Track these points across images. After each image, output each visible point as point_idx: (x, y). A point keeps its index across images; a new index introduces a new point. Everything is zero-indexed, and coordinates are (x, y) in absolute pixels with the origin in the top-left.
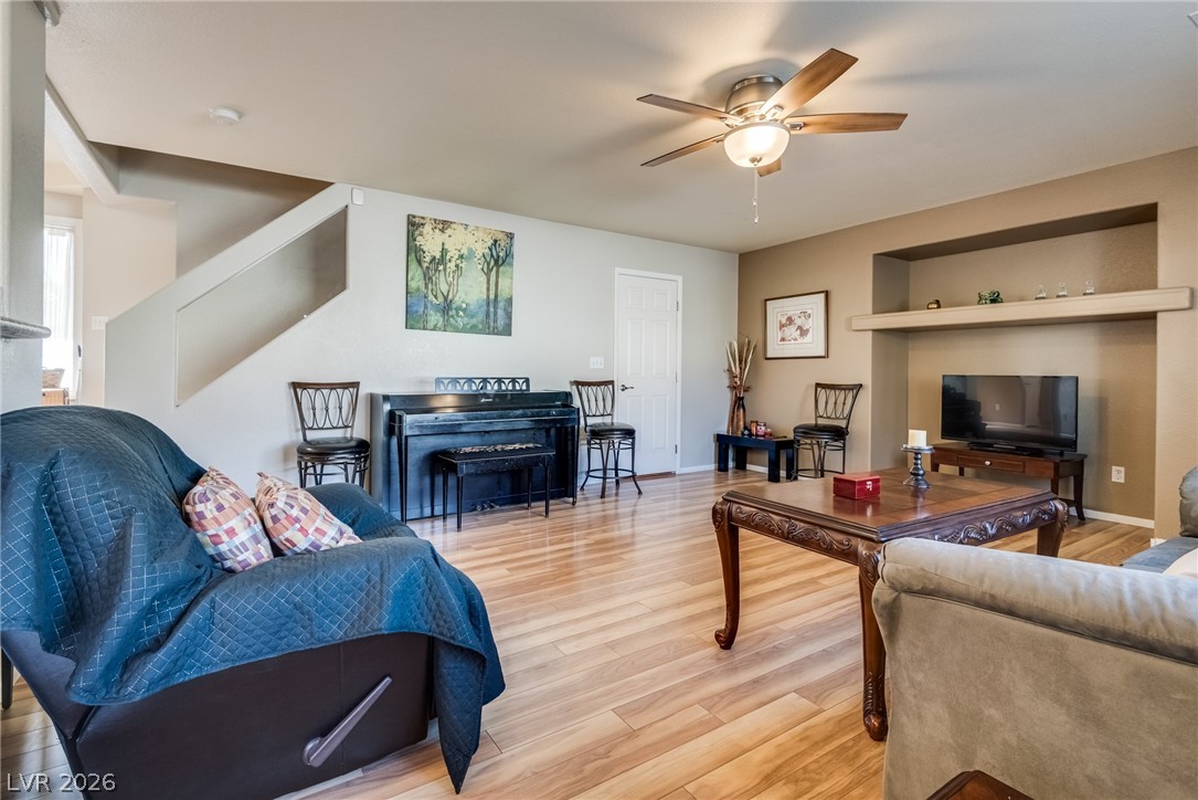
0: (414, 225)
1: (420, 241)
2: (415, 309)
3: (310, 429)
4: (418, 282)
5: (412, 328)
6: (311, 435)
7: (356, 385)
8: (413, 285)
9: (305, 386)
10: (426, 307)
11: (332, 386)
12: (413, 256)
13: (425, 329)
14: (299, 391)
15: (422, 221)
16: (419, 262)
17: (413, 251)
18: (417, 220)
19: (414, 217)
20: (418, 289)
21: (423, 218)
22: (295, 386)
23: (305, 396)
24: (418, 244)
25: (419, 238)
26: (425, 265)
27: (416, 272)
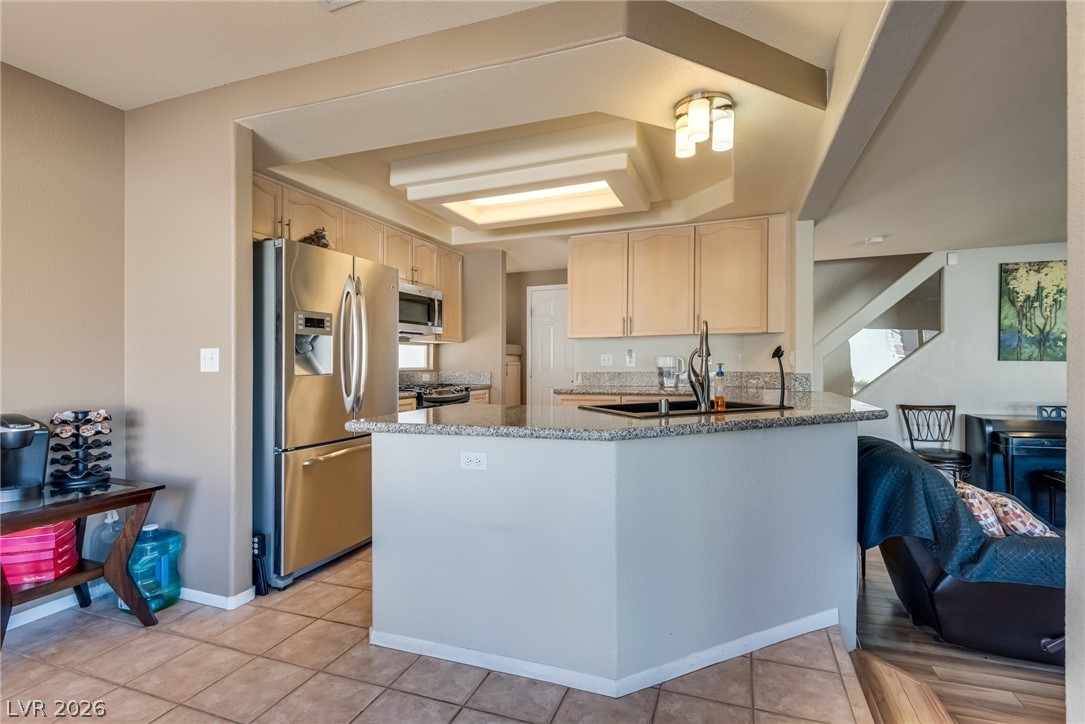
0: (1005, 272)
1: (1013, 284)
2: (1007, 343)
3: (917, 440)
4: (1011, 318)
5: (1005, 360)
6: (917, 445)
7: (952, 408)
8: (1006, 323)
9: (911, 408)
10: (1020, 340)
11: (931, 408)
12: (1005, 298)
13: (1018, 359)
14: (906, 412)
15: (1015, 267)
16: (1013, 303)
17: (1005, 293)
18: (1010, 267)
19: (1007, 264)
20: (1011, 326)
21: (1016, 264)
22: (903, 407)
23: (911, 414)
24: (1011, 287)
25: (1012, 282)
26: (1019, 304)
27: (1010, 313)
